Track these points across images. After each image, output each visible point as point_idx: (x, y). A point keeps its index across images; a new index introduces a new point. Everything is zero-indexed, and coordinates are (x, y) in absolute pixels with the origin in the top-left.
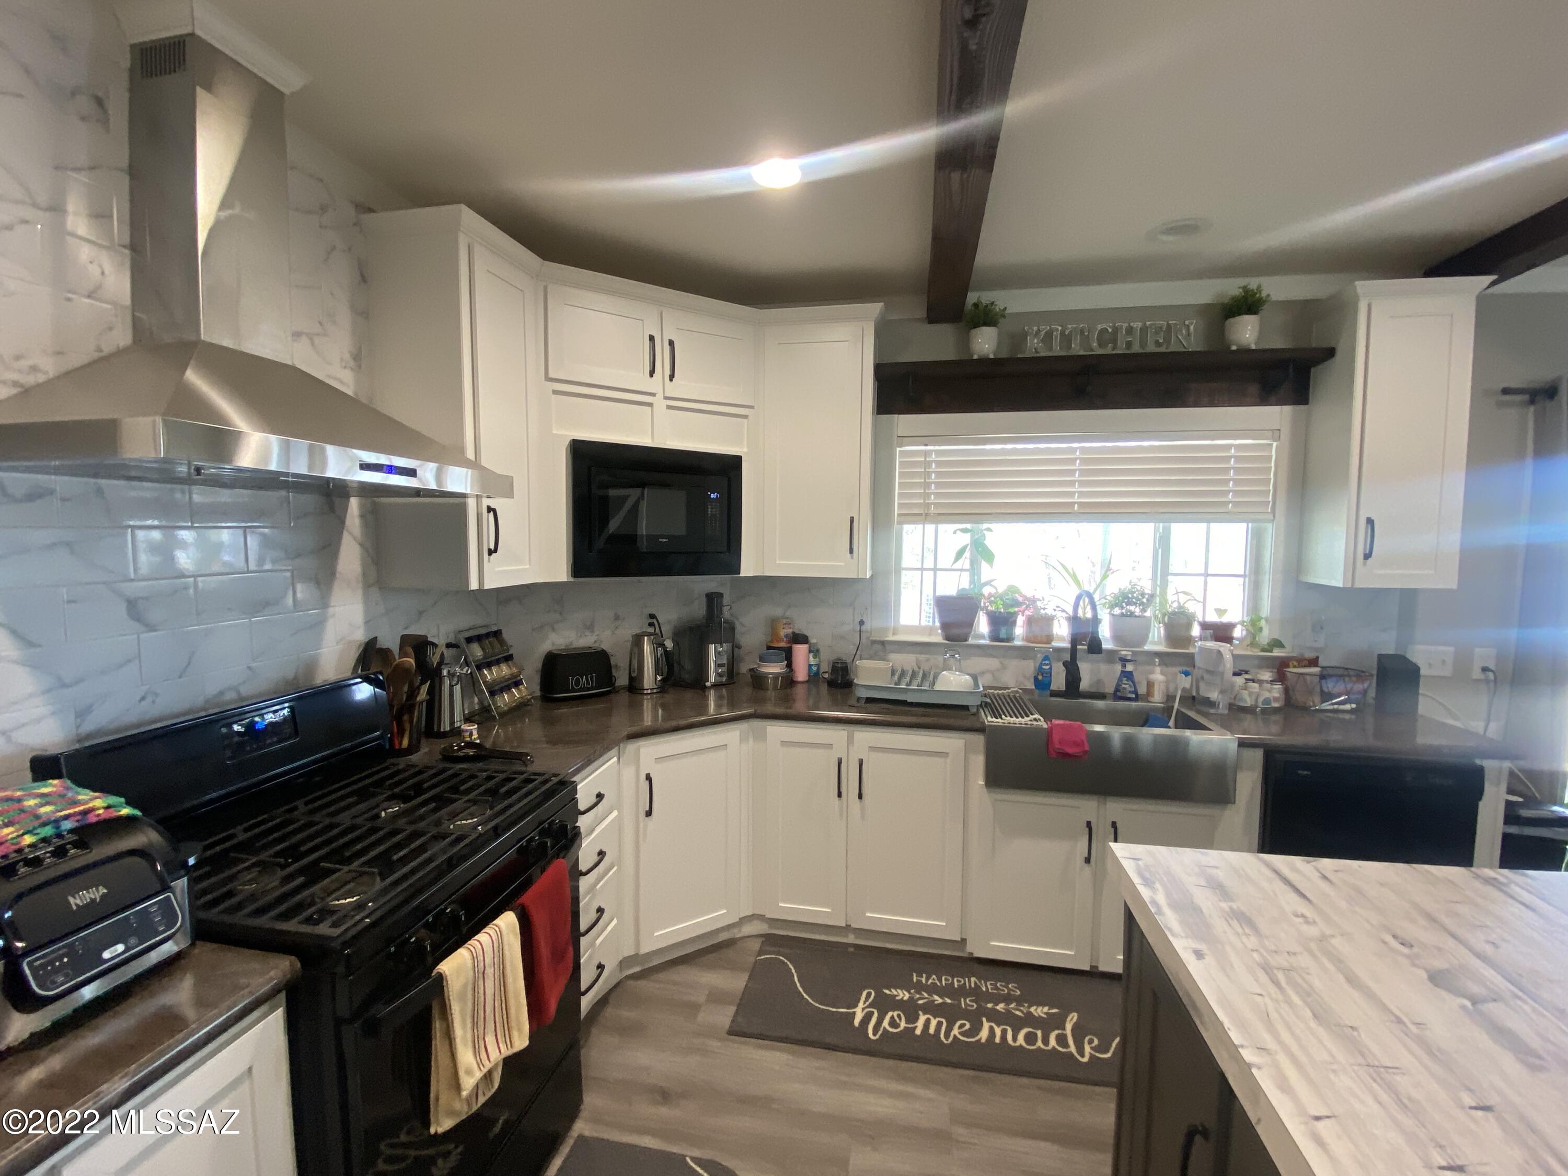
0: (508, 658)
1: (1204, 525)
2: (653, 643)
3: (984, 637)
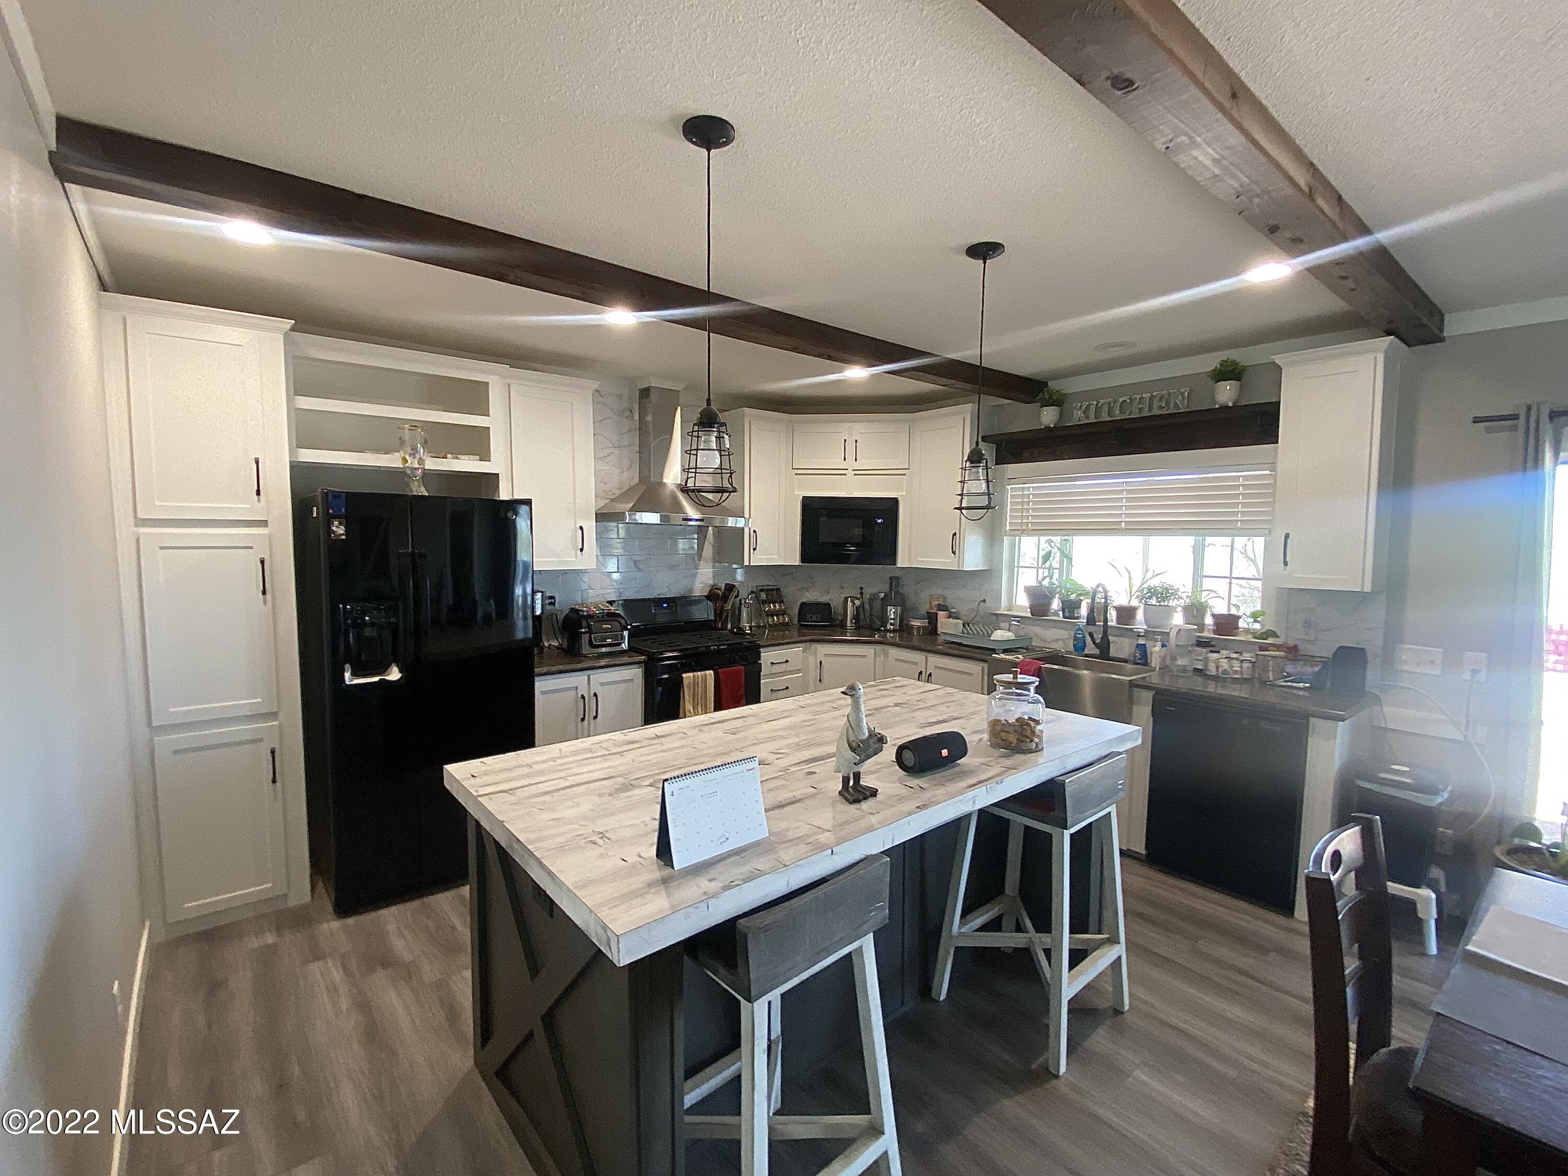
0: (782, 602)
2: (852, 602)
3: (1058, 615)
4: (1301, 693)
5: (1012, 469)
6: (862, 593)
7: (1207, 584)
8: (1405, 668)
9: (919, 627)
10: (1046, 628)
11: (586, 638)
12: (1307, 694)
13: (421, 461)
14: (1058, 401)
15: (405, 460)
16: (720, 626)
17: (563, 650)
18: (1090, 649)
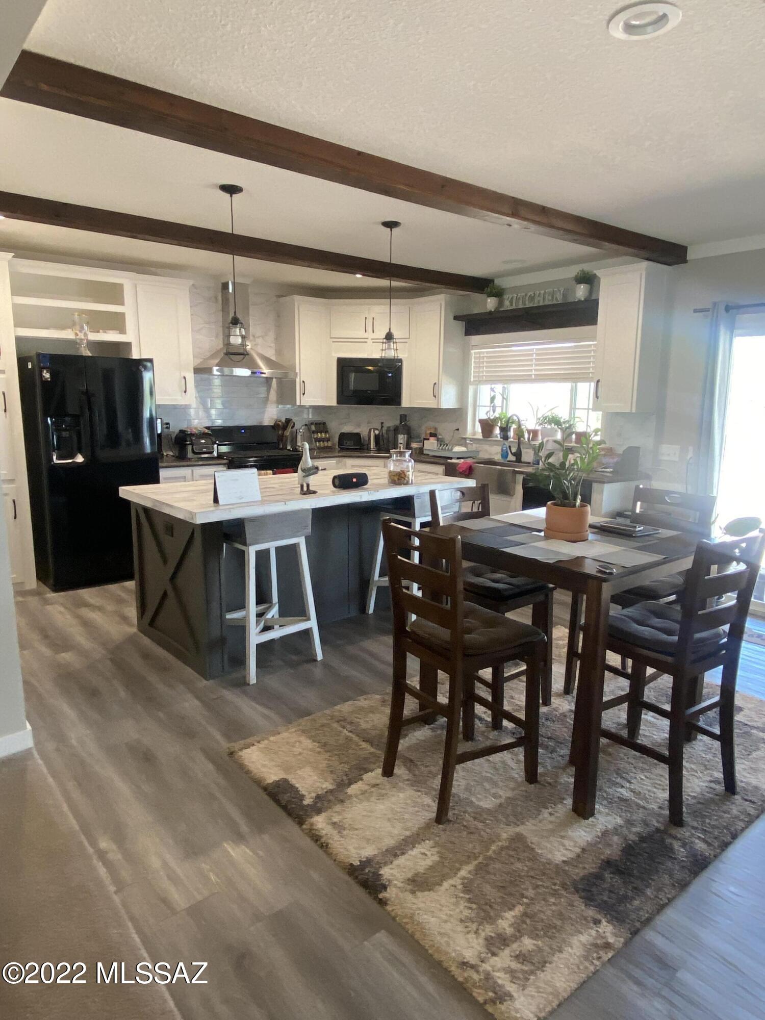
0: (326, 432)
1: (589, 383)
2: (374, 432)
3: (498, 437)
4: (608, 474)
5: (475, 339)
6: (382, 427)
7: (578, 413)
8: (665, 458)
9: (417, 448)
10: (491, 445)
11: (189, 448)
12: (611, 475)
13: (85, 334)
14: (498, 294)
15: (76, 334)
16: (281, 446)
17: (177, 457)
18: (511, 458)
